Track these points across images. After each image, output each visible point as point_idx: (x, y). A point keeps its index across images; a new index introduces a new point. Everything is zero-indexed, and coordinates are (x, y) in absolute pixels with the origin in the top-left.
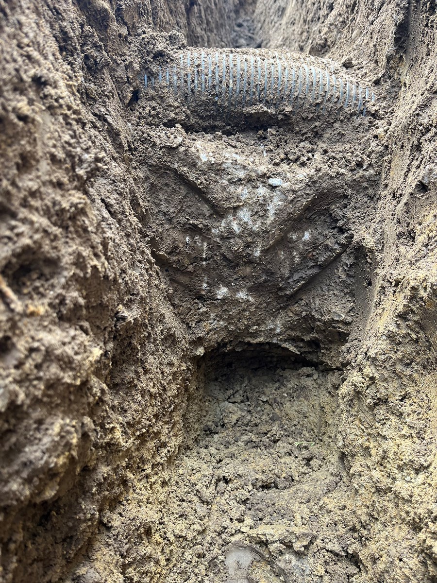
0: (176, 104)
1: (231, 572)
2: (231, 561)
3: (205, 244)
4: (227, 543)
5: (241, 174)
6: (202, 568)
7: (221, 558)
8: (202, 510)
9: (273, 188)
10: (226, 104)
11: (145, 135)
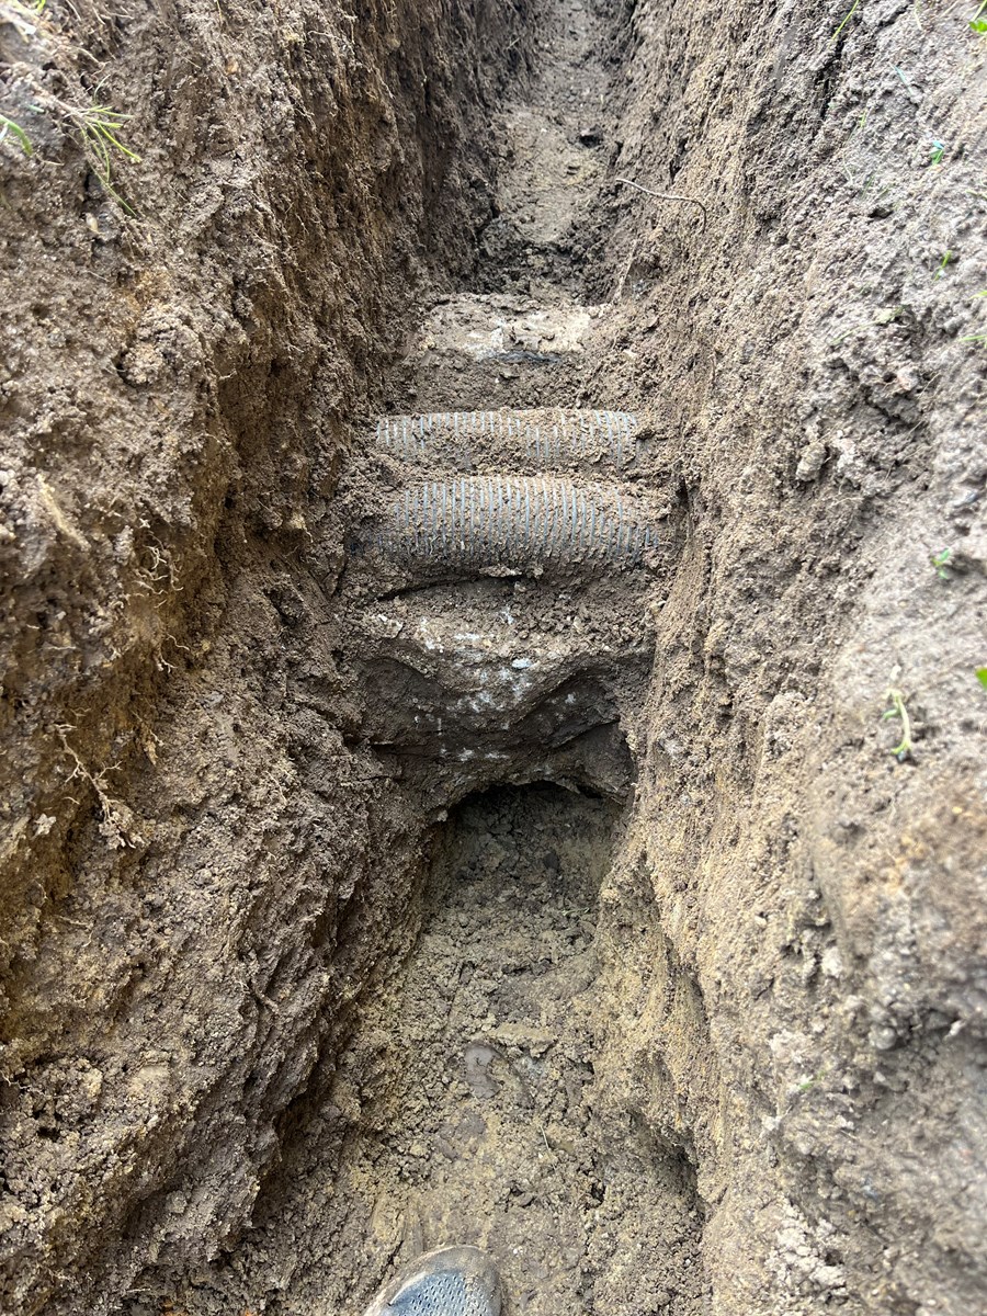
0: (393, 574)
1: (470, 1068)
2: (471, 1057)
3: (440, 720)
4: (466, 1041)
5: (478, 658)
6: (441, 1065)
7: (460, 1054)
8: (441, 1007)
9: (518, 670)
10: (458, 564)
11: (357, 628)
